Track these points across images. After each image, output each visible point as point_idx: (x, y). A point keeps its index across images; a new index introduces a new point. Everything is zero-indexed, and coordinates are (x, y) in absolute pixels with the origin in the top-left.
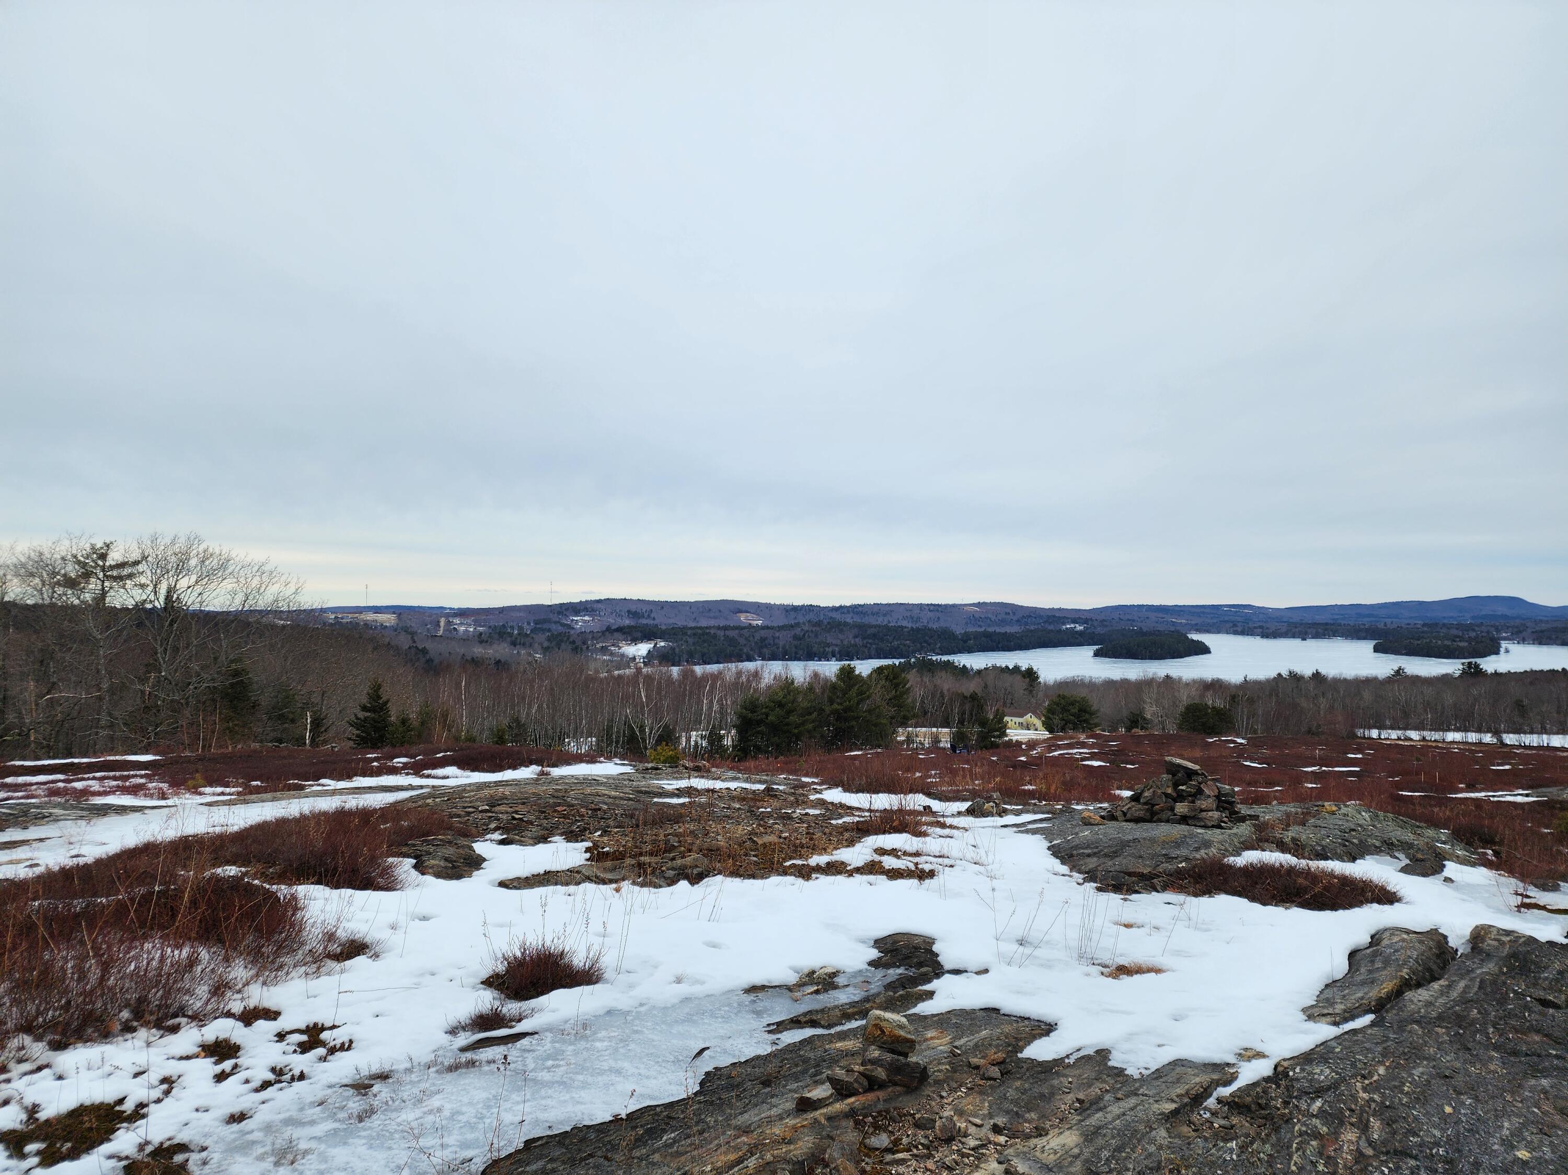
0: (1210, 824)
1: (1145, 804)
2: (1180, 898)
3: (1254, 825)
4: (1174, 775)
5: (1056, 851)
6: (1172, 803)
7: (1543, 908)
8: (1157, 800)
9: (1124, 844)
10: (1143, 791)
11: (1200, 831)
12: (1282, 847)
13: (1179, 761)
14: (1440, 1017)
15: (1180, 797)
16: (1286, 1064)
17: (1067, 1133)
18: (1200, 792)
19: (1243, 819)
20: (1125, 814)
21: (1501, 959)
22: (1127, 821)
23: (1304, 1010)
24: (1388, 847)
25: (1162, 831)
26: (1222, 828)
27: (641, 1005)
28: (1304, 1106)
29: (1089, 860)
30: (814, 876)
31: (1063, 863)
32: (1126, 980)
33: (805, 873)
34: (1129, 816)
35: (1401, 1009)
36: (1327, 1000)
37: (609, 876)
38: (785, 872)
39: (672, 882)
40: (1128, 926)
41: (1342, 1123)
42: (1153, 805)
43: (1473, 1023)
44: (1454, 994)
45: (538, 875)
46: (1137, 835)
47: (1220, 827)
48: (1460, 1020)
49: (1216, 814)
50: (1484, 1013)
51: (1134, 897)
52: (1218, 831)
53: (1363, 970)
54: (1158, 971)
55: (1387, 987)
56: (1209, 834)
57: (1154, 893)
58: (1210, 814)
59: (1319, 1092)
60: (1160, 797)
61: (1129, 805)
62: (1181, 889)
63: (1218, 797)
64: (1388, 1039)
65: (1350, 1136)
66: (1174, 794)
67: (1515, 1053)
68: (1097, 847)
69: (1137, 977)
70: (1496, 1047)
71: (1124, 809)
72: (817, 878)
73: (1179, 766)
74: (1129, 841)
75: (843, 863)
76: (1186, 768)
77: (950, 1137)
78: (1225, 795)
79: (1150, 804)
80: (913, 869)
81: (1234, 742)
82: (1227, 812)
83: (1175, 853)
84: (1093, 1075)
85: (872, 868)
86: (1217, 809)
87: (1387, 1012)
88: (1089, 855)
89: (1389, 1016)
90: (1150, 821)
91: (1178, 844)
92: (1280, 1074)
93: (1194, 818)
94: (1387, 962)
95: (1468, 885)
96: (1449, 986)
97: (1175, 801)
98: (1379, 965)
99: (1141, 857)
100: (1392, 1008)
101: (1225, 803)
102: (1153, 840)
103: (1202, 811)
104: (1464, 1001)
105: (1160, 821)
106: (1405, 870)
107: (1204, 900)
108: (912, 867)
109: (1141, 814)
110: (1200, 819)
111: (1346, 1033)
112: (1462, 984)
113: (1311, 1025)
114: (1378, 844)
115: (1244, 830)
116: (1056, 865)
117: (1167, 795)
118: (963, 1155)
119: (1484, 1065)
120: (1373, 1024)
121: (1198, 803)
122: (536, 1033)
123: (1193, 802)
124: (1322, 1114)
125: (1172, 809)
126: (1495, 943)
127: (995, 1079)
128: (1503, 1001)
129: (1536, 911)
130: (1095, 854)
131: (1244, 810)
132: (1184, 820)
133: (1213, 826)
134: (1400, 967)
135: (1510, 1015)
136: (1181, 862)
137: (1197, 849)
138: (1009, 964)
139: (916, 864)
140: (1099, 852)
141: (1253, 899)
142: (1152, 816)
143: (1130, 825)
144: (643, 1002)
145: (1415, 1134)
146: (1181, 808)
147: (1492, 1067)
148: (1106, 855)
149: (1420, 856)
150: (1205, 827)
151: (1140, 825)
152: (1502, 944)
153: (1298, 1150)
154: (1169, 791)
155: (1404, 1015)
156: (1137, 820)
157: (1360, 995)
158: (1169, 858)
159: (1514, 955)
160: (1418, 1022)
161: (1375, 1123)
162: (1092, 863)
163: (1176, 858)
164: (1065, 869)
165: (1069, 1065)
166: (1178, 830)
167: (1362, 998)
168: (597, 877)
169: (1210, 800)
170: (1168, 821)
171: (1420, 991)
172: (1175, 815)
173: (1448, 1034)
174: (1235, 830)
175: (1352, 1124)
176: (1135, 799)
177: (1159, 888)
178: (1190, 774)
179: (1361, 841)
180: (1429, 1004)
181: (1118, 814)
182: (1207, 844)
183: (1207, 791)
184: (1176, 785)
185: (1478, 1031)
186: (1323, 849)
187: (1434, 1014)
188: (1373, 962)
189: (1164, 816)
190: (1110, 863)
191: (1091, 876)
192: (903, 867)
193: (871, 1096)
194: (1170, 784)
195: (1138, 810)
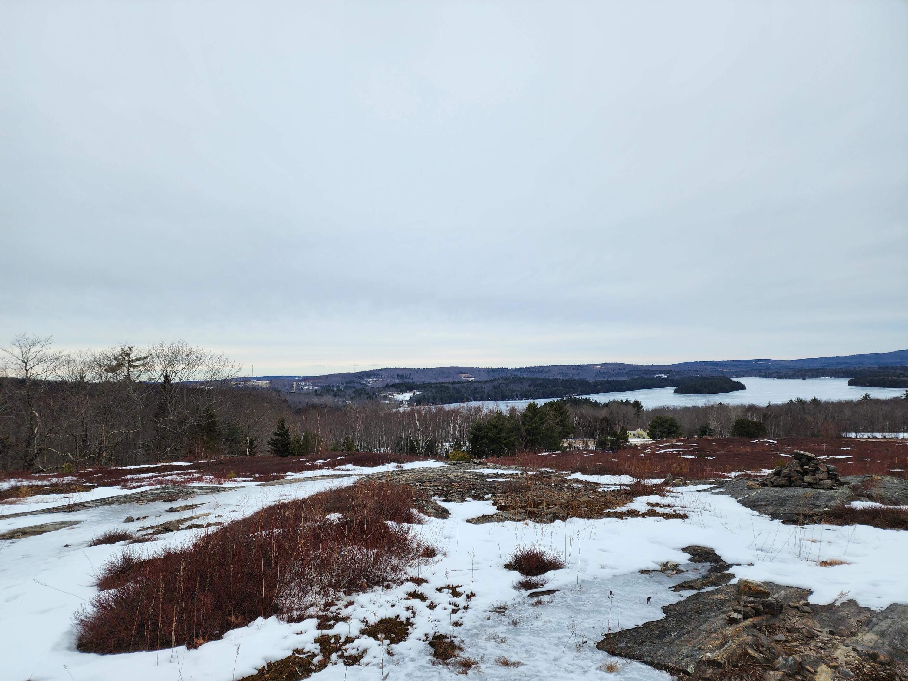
0: (826, 487)
1: (784, 477)
2: (833, 527)
3: (849, 488)
4: (800, 460)
5: (744, 503)
6: (801, 476)
8: (792, 475)
9: (784, 499)
10: (781, 470)
11: (822, 491)
12: (871, 498)
13: (802, 452)
15: (806, 472)
18: (817, 469)
19: (842, 484)
20: (772, 483)
22: (774, 486)
25: (800, 491)
26: (833, 489)
29: (767, 508)
30: (624, 517)
31: (752, 509)
32: (832, 569)
33: (620, 516)
34: (775, 484)
37: (517, 518)
38: (608, 515)
39: (552, 521)
40: (814, 541)
42: (790, 478)
45: (480, 517)
46: (788, 494)
49: (829, 482)
51: (806, 526)
52: (832, 491)
54: (849, 564)
56: (830, 492)
57: (816, 524)
58: (826, 481)
60: (794, 473)
61: (774, 478)
62: (830, 522)
63: (828, 471)
66: (802, 471)
68: (768, 501)
69: (837, 567)
71: (772, 480)
72: (626, 519)
73: (802, 455)
74: (785, 497)
75: (636, 511)
76: (807, 456)
77: (812, 637)
78: (832, 471)
79: (788, 476)
80: (674, 513)
81: (769, 442)
82: (834, 480)
83: (818, 503)
84: (857, 611)
85: (651, 513)
86: (828, 479)
88: (765, 505)
90: (789, 486)
91: (817, 498)
93: (816, 484)
97: (803, 475)
99: (798, 506)
101: (832, 475)
102: (800, 497)
103: (820, 480)
105: (795, 486)
107: (846, 528)
108: (672, 512)
109: (783, 482)
110: (820, 485)
115: (845, 489)
116: (748, 510)
117: (798, 472)
118: (825, 643)
121: (817, 476)
122: (558, 590)
123: (814, 475)
125: (802, 480)
127: (809, 613)
130: (769, 504)
131: (842, 479)
132: (810, 485)
133: (828, 488)
136: (825, 508)
137: (829, 501)
138: (763, 561)
139: (675, 511)
140: (772, 503)
141: (876, 526)
142: (790, 483)
143: (778, 489)
146: (808, 478)
148: (776, 505)
150: (824, 489)
151: (785, 489)
154: (799, 469)
156: (781, 486)
158: (817, 506)
162: (771, 509)
163: (821, 505)
164: (756, 513)
165: (839, 607)
166: (810, 491)
168: (510, 518)
169: (824, 474)
170: (800, 486)
172: (804, 482)
174: (841, 491)
176: (777, 474)
177: (817, 522)
178: (810, 459)
181: (768, 483)
182: (832, 498)
183: (821, 469)
184: (802, 466)
186: (897, 499)
189: (798, 483)
190: (782, 509)
191: (774, 516)
192: (669, 513)
193: (759, 618)
194: (798, 465)
195: (780, 480)
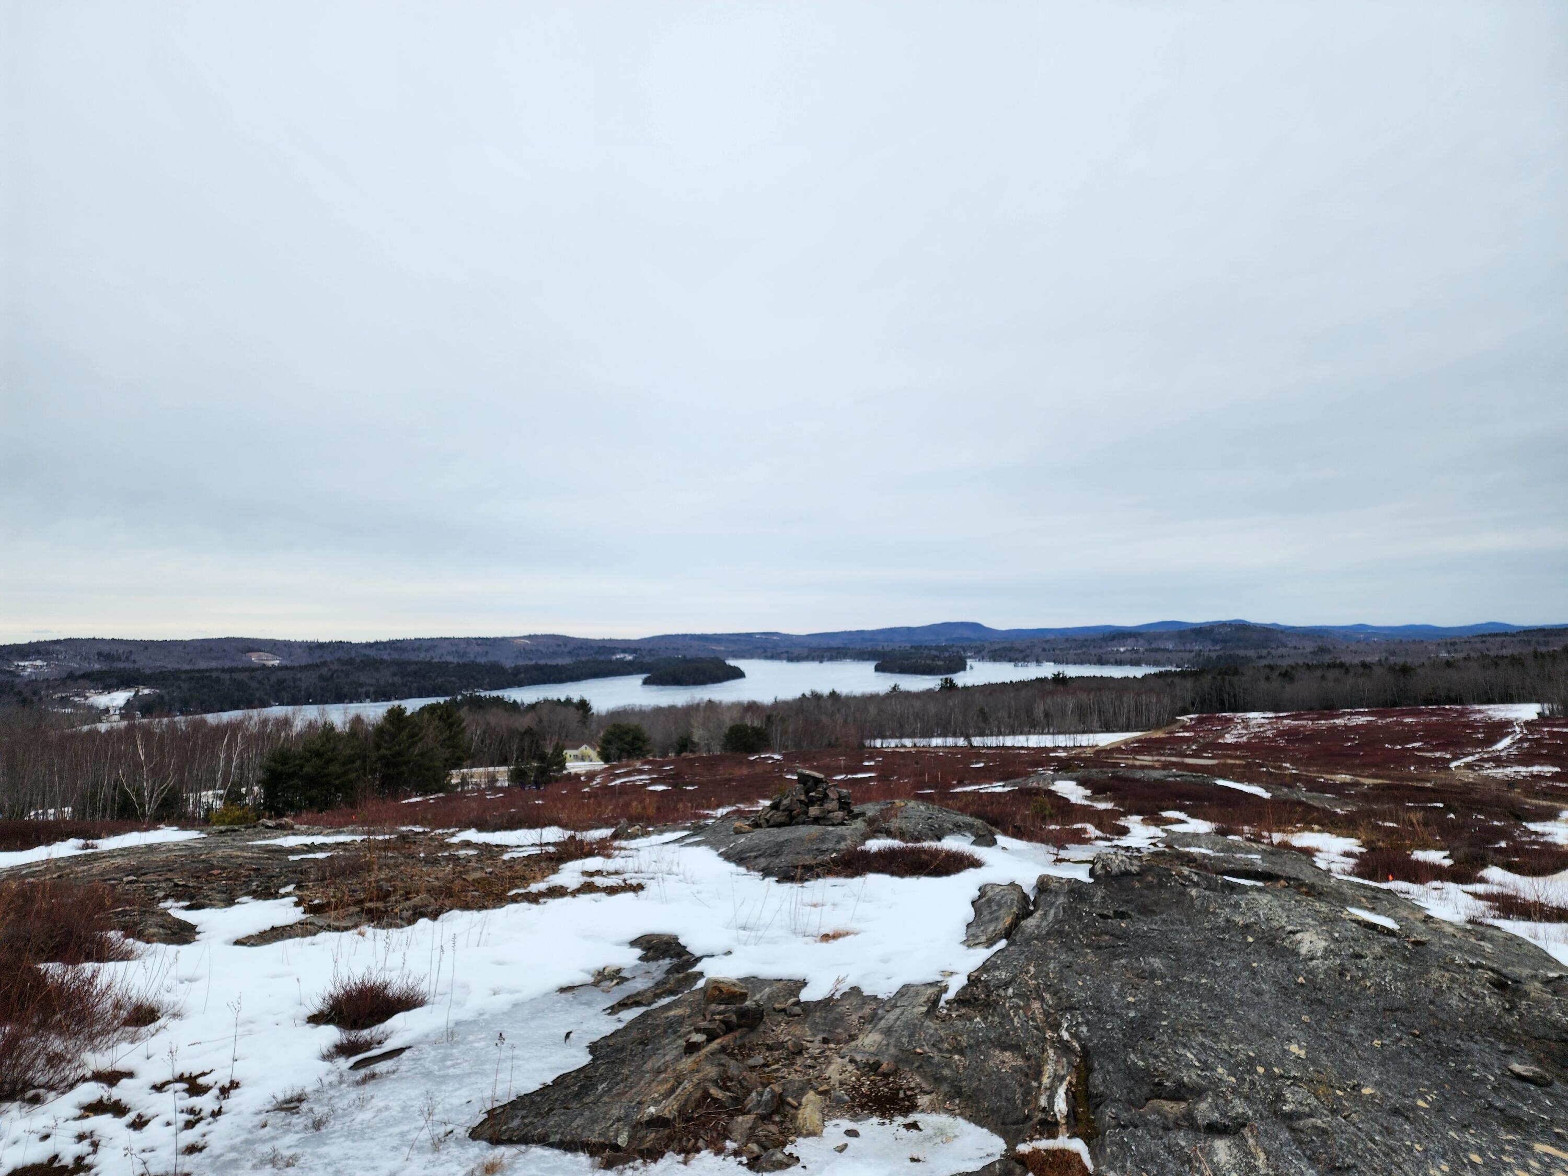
0: (836, 822)
1: (784, 811)
2: (840, 881)
3: (865, 821)
4: (805, 784)
5: (727, 857)
6: (805, 808)
7: (1069, 861)
8: (794, 806)
9: (781, 845)
10: (780, 801)
11: (830, 828)
12: (889, 834)
13: (808, 772)
14: (1048, 934)
15: (812, 802)
16: (975, 974)
17: (871, 1035)
18: (826, 796)
19: (856, 816)
20: (767, 821)
21: (1065, 894)
22: (769, 827)
23: (964, 942)
24: (958, 829)
25: (803, 831)
26: (846, 825)
27: (481, 1014)
28: (1003, 994)
29: (758, 860)
30: (541, 900)
31: (738, 865)
32: (834, 944)
34: (771, 822)
35: (1023, 933)
36: (973, 935)
39: (411, 921)
40: (815, 906)
41: (1029, 999)
42: (791, 811)
43: (1068, 934)
44: (1050, 918)
45: (265, 932)
46: (786, 837)
47: (843, 824)
48: (1060, 933)
49: (840, 814)
50: (1073, 927)
51: (806, 884)
52: (843, 827)
53: (985, 913)
54: (856, 934)
55: (1008, 921)
56: (840, 830)
57: (819, 879)
58: (836, 814)
59: (1007, 985)
60: (796, 804)
61: (771, 813)
62: (838, 874)
63: (839, 799)
64: (1024, 952)
65: (1036, 1005)
66: (807, 801)
67: (1100, 948)
68: (761, 850)
69: (841, 940)
70: (1087, 946)
71: (767, 817)
72: (545, 903)
73: (808, 776)
74: (783, 842)
75: (561, 887)
76: (814, 778)
77: (797, 1051)
78: (844, 797)
79: (788, 810)
80: (624, 885)
81: (772, 758)
82: (846, 811)
83: (824, 847)
85: (588, 888)
86: (839, 810)
87: (1015, 935)
88: (756, 857)
89: (1018, 938)
90: (789, 824)
91: (821, 840)
92: (973, 981)
93: (824, 818)
94: (1000, 905)
95: (1017, 851)
96: (1045, 914)
97: (807, 805)
98: (995, 908)
99: (798, 853)
100: (1017, 932)
101: (844, 805)
102: (801, 840)
103: (829, 812)
104: (1057, 921)
105: (797, 824)
106: (974, 843)
107: (858, 880)
108: (620, 882)
109: (782, 819)
110: (829, 819)
111: (998, 951)
112: (1052, 912)
113: (972, 951)
114: (951, 827)
115: (859, 824)
116: (732, 867)
117: (801, 802)
118: (815, 1059)
119: (1085, 957)
120: (1009, 945)
121: (826, 806)
122: (411, 1047)
123: (822, 805)
124: (1015, 995)
125: (806, 813)
126: (1057, 885)
127: (799, 1015)
128: (1080, 918)
129: (1064, 863)
130: (760, 855)
131: (856, 809)
132: (816, 821)
133: (839, 824)
134: (1010, 907)
135: (1087, 926)
136: (832, 853)
137: (838, 842)
138: (745, 944)
139: (624, 880)
140: (764, 853)
141: (893, 874)
142: (791, 820)
143: (774, 830)
144: (481, 1012)
145: (1073, 997)
146: (814, 811)
147: (1089, 958)
148: (770, 855)
149: (981, 833)
150: (833, 825)
151: (783, 829)
152: (1063, 884)
153: (1015, 1015)
154: (803, 797)
155: (1026, 935)
156: (779, 825)
157: (992, 929)
158: (823, 852)
159: (1072, 891)
160: (1036, 939)
161: (1047, 996)
162: (763, 862)
163: (827, 850)
164: (742, 870)
166: (815, 830)
167: (995, 930)
169: (835, 803)
170: (804, 823)
171: (1029, 919)
172: (809, 817)
173: (1056, 942)
174: (853, 826)
175: (1034, 999)
176: (775, 807)
177: (821, 875)
178: (817, 781)
179: (939, 826)
180: (1038, 927)
181: (762, 821)
182: (842, 838)
183: (831, 795)
184: (807, 793)
185: (1073, 938)
186: (919, 833)
187: (1044, 932)
188: (990, 907)
189: (800, 819)
190: (777, 861)
191: (766, 872)
193: (730, 1036)
194: (803, 792)
195: (779, 816)
